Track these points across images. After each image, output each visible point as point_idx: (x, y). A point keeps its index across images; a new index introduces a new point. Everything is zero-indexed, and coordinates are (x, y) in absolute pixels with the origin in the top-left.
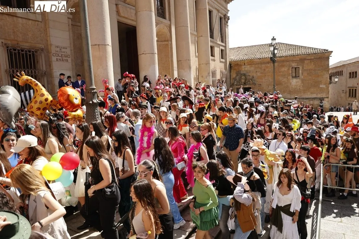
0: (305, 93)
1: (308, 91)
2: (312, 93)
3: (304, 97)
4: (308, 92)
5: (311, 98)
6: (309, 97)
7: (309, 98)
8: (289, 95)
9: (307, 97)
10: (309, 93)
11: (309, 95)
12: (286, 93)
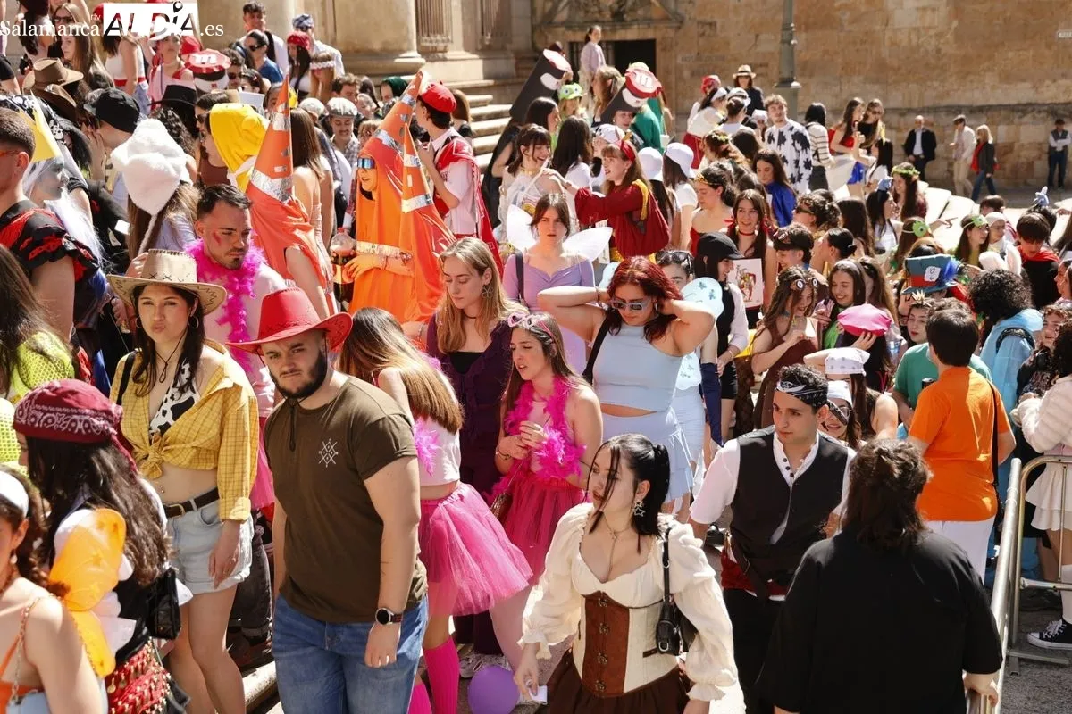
0: (968, 73)
1: (986, 65)
2: (1007, 78)
3: (963, 102)
4: (989, 70)
5: (1000, 107)
6: (992, 102)
7: (990, 108)
8: (877, 87)
9: (978, 98)
10: (990, 79)
11: (993, 88)
12: (856, 79)
